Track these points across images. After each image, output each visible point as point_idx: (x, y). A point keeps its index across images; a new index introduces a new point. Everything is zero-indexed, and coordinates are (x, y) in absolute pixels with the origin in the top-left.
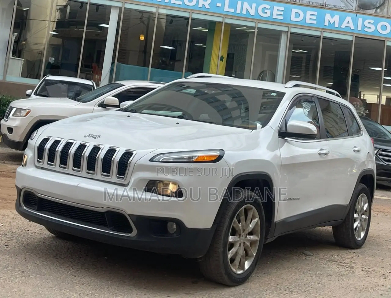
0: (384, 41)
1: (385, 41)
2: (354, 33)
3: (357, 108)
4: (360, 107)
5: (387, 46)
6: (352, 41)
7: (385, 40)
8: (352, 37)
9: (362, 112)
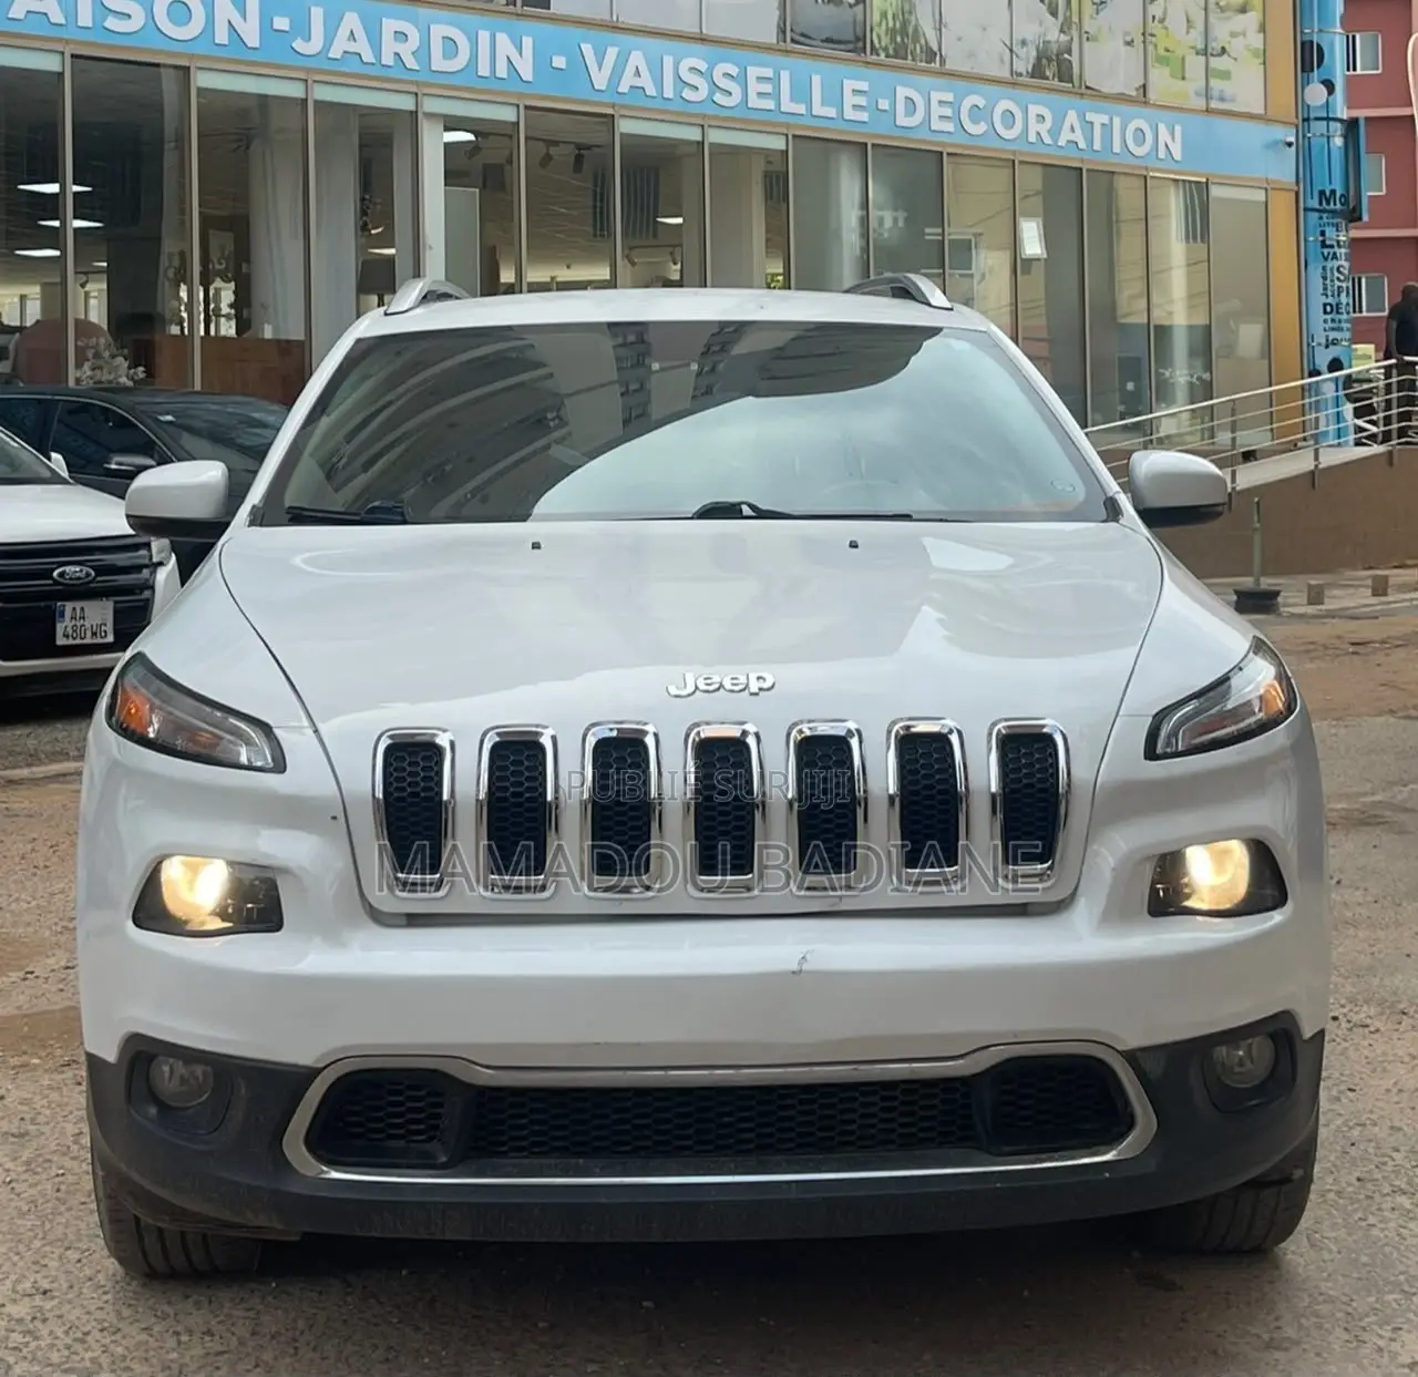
0: (187, 69)
1: (189, 68)
2: (67, 42)
3: (100, 362)
4: (113, 357)
5: (200, 90)
6: (61, 75)
7: (187, 64)
8: (58, 58)
9: (120, 376)
